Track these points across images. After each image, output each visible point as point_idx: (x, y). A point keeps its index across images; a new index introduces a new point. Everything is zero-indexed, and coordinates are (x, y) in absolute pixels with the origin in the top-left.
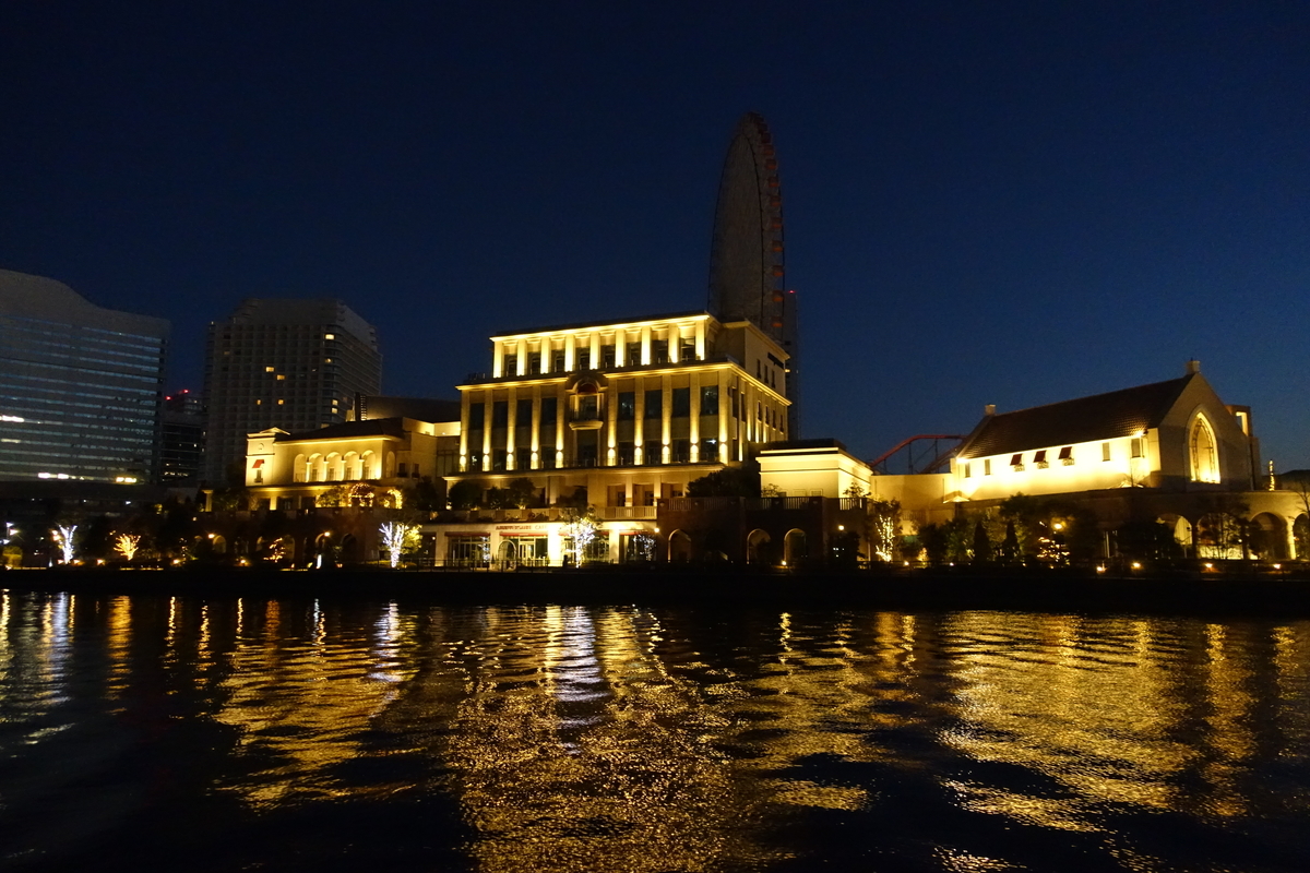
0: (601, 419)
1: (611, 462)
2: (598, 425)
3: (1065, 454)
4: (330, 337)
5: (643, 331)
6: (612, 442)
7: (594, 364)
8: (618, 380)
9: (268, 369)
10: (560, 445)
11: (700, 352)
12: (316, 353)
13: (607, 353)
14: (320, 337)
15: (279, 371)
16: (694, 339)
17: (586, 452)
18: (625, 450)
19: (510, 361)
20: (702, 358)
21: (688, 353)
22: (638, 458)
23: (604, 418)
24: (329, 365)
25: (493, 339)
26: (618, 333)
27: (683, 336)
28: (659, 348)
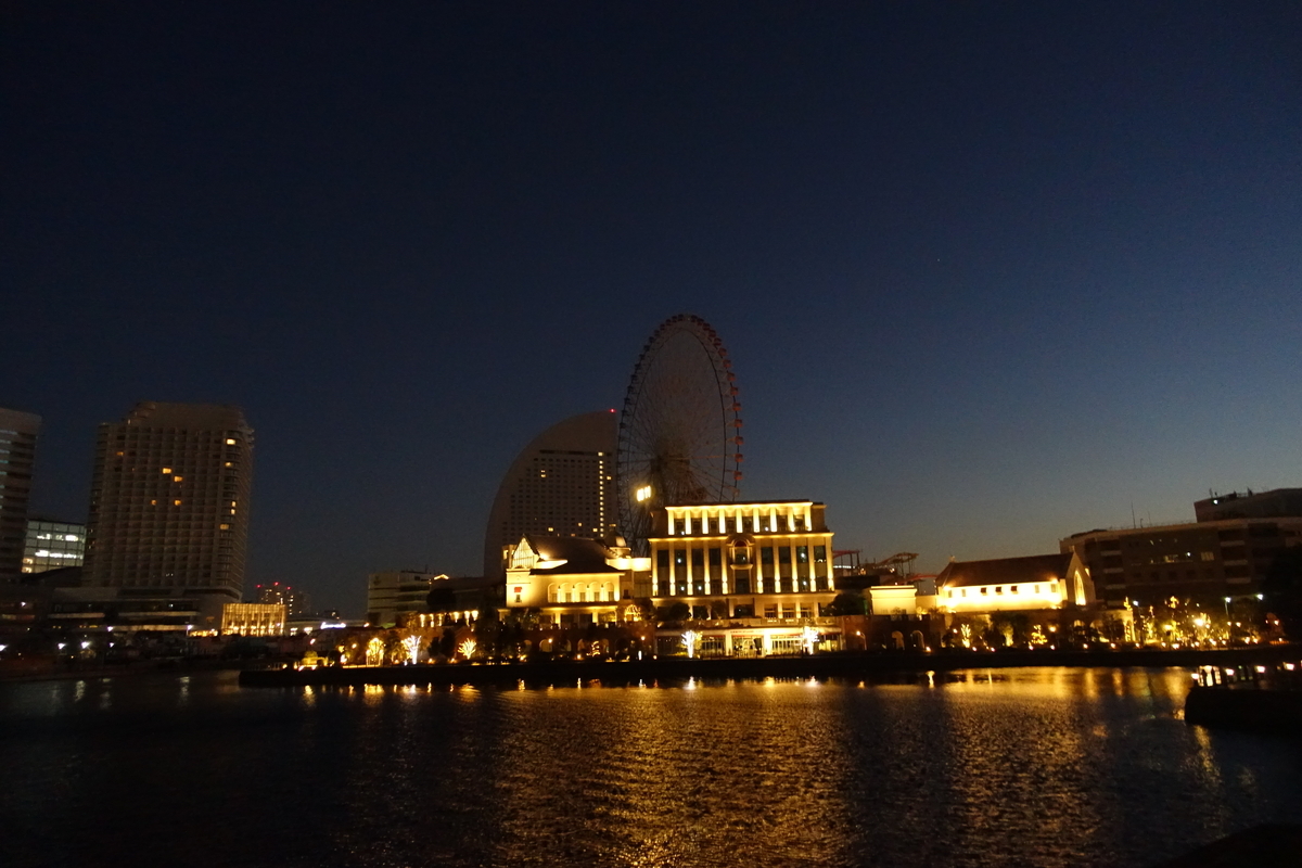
0: (751, 563)
1: (760, 590)
2: (751, 567)
3: (1014, 589)
4: (230, 442)
5: (772, 509)
6: (760, 577)
7: (740, 529)
8: (761, 540)
9: (165, 471)
10: (725, 578)
11: (808, 524)
12: (217, 456)
13: (748, 523)
14: (220, 442)
15: (176, 473)
16: (803, 516)
17: (743, 584)
18: (769, 583)
19: (680, 525)
20: (810, 529)
21: (800, 523)
22: (778, 588)
23: (753, 561)
24: (228, 469)
25: (667, 508)
26: (756, 510)
27: (796, 514)
28: (782, 521)
